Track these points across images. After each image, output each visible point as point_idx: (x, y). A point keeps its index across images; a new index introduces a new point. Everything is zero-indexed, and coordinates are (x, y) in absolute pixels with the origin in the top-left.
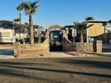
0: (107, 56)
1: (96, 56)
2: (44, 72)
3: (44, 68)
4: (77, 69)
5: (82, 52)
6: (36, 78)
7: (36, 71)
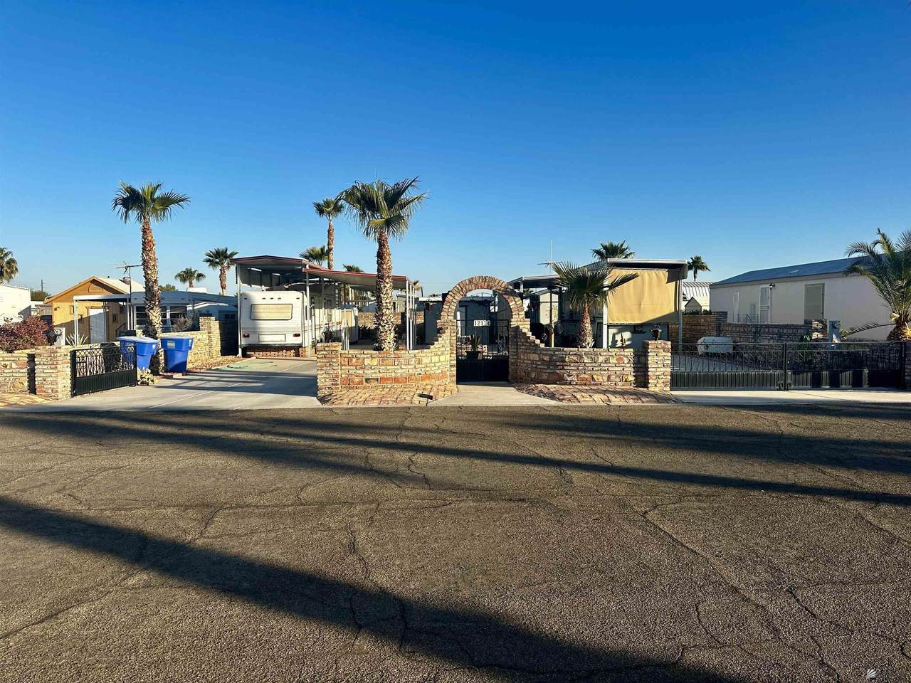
0: (691, 403)
1: (646, 403)
2: (450, 460)
3: (447, 445)
4: (580, 450)
5: (590, 385)
6: (426, 481)
7: (420, 458)
